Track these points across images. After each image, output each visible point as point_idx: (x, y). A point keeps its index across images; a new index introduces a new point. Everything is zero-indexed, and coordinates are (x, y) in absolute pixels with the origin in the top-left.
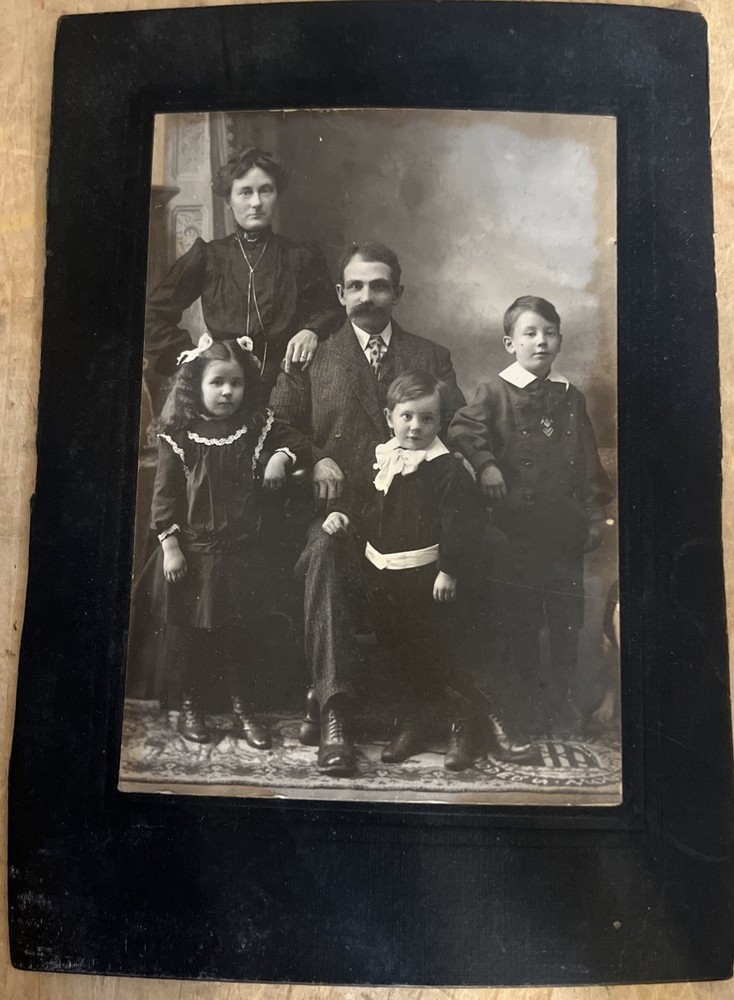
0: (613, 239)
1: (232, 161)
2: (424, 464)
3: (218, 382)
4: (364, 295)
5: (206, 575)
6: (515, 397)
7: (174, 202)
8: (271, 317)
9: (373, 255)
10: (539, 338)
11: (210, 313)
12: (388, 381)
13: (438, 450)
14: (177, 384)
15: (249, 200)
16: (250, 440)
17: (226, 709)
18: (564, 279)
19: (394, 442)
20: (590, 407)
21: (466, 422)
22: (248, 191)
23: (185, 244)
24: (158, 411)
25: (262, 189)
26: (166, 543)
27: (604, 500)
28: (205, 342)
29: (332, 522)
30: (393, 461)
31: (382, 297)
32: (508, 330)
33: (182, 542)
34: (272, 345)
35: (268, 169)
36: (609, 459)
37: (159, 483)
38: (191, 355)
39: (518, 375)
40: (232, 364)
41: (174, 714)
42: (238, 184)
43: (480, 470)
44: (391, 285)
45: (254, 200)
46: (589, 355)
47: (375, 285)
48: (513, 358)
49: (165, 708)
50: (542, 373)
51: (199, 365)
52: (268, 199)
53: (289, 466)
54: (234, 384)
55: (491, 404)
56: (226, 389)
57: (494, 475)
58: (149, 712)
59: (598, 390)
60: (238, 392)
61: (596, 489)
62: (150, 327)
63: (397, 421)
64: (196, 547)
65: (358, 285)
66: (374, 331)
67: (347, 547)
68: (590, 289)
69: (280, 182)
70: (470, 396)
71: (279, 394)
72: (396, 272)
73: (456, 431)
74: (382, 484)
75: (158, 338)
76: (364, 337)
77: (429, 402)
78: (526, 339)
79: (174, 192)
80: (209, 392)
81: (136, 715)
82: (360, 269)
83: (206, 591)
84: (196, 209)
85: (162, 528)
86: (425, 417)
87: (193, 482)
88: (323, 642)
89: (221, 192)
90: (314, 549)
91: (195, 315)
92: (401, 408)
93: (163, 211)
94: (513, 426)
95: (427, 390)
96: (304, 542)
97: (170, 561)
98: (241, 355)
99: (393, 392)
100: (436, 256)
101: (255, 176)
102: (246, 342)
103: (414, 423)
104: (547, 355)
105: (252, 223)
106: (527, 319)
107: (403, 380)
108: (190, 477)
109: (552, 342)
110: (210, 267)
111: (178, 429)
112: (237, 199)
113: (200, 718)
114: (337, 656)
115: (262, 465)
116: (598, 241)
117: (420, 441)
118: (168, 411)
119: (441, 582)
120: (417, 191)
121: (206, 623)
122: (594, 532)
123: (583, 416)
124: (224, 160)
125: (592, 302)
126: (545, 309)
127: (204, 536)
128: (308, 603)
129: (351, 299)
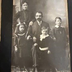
0: (67, 10)
1: (22, 2)
2: (46, 37)
3: (21, 28)
4: (38, 17)
5: (20, 51)
6: (57, 29)
7: (16, 7)
8: (27, 20)
9: (39, 12)
10: (59, 22)
11: (20, 20)
12: (41, 27)
13: (48, 35)
14: (17, 28)
15: (24, 6)
16: (25, 35)
17: (23, 67)
18: (62, 15)
19: (42, 35)
20: (66, 30)
21: (51, 32)
22: (24, 5)
23: (17, 12)
24: (14, 31)
25: (26, 5)
26: (16, 47)
27: (68, 41)
28: (20, 23)
29: (35, 44)
30: (42, 37)
31: (40, 17)
32: (56, 21)
33: (18, 47)
34: (28, 23)
35: (27, 3)
36: (68, 36)
37: (15, 40)
38: (18, 25)
39: (57, 26)
40: (23, 26)
41: (17, 68)
42: (23, 5)
43: (53, 38)
44: (42, 16)
45: (25, 6)
46: (65, 24)
47: (40, 16)
48: (56, 24)
49: (16, 67)
50: (60, 26)
51: (19, 26)
52: (27, 6)
53: (30, 38)
54: (23, 28)
55: (54, 30)
56: (22, 29)
57: (55, 38)
58: (14, 67)
59: (66, 28)
60: (24, 29)
61: (67, 40)
62: (13, 22)
63: (43, 32)
64: (19, 48)
65: (38, 16)
66: (40, 21)
67: (37, 48)
68: (65, 16)
69: (28, 4)
70: (51, 29)
71: (28, 29)
72: (42, 14)
73: (50, 33)
74: (41, 40)
75: (14, 23)
76: (38, 22)
77: (46, 30)
78: (58, 22)
79: (16, 6)
80: (20, 29)
81: (13, 68)
82: (38, 14)
83: (20, 53)
84: (18, 8)
85: (15, 45)
86: (46, 32)
87: (19, 40)
88: (35, 59)
89: (21, 5)
90: (33, 48)
91: (18, 20)
92: (43, 30)
93: (15, 8)
94: (57, 32)
95: (46, 28)
96: (32, 47)
97: (16, 49)
98: (24, 25)
99: (42, 29)
100: (47, 12)
101: (25, 4)
102: (24, 23)
103: (45, 32)
104: (60, 24)
105: (25, 9)
106: (58, 20)
107: (43, 27)
108: (18, 39)
109: (61, 22)
110: (20, 14)
111: (17, 34)
112: (23, 6)
113: (20, 68)
114: (36, 61)
115: (27, 38)
116: (65, 10)
117: (46, 34)
118: (16, 31)
119: (49, 52)
120: (44, 5)
121: (21, 57)
122: (67, 45)
123: (65, 31)
124: (21, 2)
125: (65, 18)
126: (60, 18)
127: (20, 46)
128: (33, 55)
129: (37, 18)
